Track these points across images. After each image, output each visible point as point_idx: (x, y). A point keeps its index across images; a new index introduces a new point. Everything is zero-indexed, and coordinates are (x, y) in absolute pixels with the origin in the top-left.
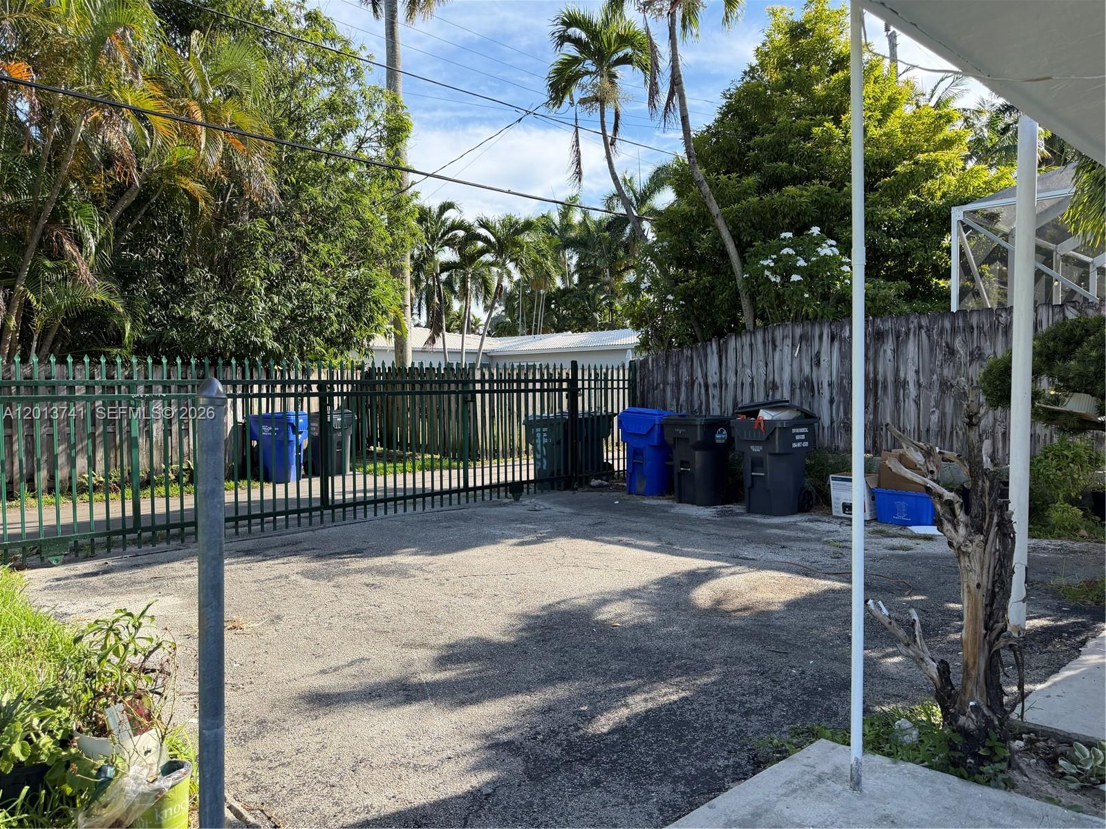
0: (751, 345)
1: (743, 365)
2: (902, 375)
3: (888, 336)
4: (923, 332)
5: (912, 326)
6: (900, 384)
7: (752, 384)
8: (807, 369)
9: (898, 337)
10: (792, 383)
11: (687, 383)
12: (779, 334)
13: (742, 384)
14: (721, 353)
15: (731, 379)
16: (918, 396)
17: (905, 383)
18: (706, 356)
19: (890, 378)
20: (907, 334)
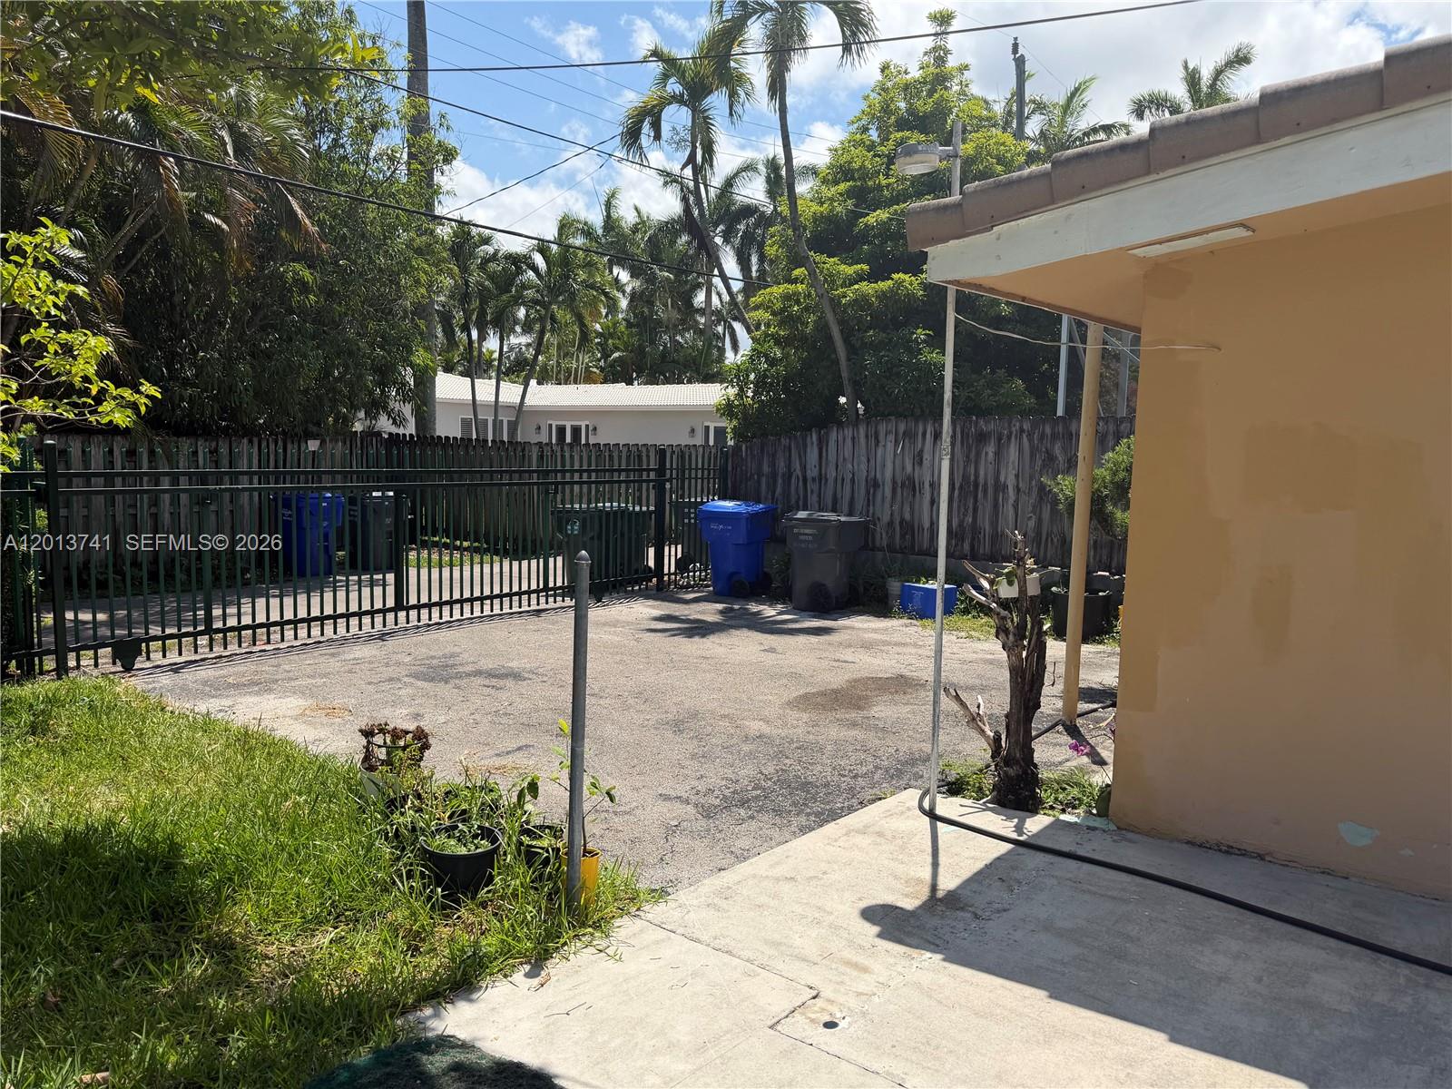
0: (853, 438)
1: (844, 459)
2: (1002, 479)
3: (990, 437)
4: (1024, 436)
5: (1014, 429)
6: (1000, 487)
7: (853, 480)
8: (909, 468)
9: (1000, 439)
10: (894, 482)
11: (784, 475)
12: (882, 428)
13: (843, 480)
14: (822, 444)
15: (832, 474)
16: (1017, 501)
17: (1005, 487)
18: (805, 446)
19: (991, 482)
20: (1009, 438)
